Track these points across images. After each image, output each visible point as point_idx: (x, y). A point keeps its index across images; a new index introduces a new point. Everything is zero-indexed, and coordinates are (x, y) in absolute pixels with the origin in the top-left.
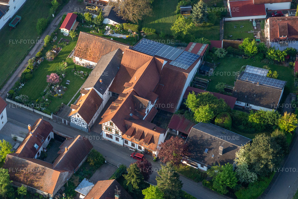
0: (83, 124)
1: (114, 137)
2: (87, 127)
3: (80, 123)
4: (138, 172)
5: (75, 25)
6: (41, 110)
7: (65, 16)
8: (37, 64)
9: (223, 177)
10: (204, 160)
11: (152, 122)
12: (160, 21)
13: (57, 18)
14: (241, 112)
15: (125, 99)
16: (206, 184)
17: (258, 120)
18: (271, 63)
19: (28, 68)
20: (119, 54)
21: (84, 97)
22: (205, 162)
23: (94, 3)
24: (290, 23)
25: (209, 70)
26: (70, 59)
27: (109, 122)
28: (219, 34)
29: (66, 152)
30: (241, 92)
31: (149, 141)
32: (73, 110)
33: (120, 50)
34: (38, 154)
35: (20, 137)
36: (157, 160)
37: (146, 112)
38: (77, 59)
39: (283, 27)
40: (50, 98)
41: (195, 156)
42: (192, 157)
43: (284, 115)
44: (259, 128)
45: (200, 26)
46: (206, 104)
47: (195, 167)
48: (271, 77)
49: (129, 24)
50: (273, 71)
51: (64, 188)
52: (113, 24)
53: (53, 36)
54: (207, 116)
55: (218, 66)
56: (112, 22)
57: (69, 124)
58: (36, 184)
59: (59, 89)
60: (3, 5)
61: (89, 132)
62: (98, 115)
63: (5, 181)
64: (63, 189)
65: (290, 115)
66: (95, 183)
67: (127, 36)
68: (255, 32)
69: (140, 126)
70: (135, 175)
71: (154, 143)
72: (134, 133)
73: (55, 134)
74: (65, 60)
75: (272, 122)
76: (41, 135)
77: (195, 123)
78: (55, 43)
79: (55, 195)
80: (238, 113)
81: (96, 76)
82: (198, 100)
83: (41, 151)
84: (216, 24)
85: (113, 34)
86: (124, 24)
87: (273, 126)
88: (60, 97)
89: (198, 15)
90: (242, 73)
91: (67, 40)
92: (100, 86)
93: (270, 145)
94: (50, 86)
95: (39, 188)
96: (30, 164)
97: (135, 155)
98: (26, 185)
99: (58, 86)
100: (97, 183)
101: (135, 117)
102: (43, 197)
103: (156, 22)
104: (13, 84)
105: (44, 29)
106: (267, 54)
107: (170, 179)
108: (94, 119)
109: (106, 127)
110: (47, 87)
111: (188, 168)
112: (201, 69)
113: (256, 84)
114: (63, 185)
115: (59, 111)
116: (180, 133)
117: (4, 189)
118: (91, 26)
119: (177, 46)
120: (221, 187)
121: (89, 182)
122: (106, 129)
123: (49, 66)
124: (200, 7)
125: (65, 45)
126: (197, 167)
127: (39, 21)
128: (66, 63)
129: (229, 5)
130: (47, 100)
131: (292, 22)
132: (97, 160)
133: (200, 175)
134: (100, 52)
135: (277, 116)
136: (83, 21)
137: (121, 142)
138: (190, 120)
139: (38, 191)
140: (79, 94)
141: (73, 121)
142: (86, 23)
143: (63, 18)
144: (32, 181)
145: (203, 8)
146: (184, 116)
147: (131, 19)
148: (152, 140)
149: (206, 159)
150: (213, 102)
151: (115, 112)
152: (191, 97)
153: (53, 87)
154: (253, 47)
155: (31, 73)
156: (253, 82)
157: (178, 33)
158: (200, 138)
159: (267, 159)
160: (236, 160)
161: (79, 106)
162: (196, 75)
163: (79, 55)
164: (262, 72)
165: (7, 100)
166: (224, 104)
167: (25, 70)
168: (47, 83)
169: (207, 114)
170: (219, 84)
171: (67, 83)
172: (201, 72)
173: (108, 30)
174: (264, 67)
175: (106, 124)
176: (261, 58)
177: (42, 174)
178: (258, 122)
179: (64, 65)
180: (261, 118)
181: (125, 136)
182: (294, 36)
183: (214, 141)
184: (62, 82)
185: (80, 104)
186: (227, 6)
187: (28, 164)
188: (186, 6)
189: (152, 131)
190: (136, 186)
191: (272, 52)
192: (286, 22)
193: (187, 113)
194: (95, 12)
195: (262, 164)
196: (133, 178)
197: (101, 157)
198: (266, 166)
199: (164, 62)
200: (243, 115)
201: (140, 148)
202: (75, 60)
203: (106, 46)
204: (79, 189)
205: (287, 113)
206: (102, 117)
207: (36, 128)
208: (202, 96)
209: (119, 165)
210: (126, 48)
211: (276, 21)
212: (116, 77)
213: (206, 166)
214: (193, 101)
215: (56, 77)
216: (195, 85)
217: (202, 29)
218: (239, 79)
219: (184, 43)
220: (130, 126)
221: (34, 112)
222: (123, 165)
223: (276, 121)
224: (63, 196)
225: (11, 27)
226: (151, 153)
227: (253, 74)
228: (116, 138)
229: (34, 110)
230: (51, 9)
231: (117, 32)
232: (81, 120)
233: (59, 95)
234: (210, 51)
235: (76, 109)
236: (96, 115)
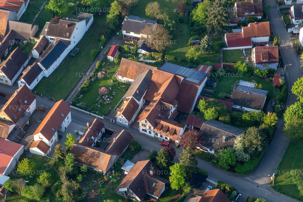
0: (126, 122)
1: (148, 131)
2: (129, 124)
3: (123, 122)
4: (166, 154)
5: (117, 53)
6: (95, 113)
7: (111, 48)
8: (91, 81)
9: (226, 157)
10: (212, 146)
11: (174, 120)
12: (178, 50)
13: (104, 49)
14: (237, 113)
15: (155, 104)
16: (214, 162)
17: (249, 118)
18: (257, 79)
19: (85, 84)
20: (150, 73)
21: (126, 104)
22: (213, 148)
23: (130, 39)
24: (269, 50)
25: (213, 84)
26: (115, 77)
27: (144, 120)
28: (220, 59)
29: (114, 141)
30: (237, 99)
31: (173, 133)
32: (118, 112)
33: (150, 70)
34: (94, 143)
35: (81, 131)
36: (179, 146)
37: (170, 113)
38: (120, 78)
39: (265, 53)
40: (101, 104)
41: (205, 143)
42: (204, 144)
43: (267, 114)
44: (250, 124)
45: (206, 54)
46: (213, 107)
47: (206, 151)
48: (258, 88)
49: (156, 53)
50: (258, 84)
51: (113, 166)
52: (144, 53)
53: (102, 62)
54: (213, 115)
55: (220, 81)
56: (143, 52)
57: (115, 122)
58: (93, 164)
59: (107, 98)
60: (66, 40)
61: (130, 128)
62: (136, 116)
63: (72, 162)
64: (113, 168)
65: (272, 114)
66: (135, 163)
67: (155, 61)
68: (245, 58)
69: (166, 123)
70: (164, 157)
71: (176, 134)
72: (162, 128)
73: (106, 130)
74: (111, 78)
75: (259, 119)
76: (96, 130)
77: (205, 120)
78: (104, 67)
79: (107, 172)
80: (235, 113)
81: (134, 89)
82: (207, 104)
83: (96, 141)
84: (217, 52)
85: (145, 60)
86: (152, 53)
87: (260, 121)
88: (108, 104)
89: (204, 46)
90: (237, 86)
91: (112, 64)
92: (137, 95)
93: (259, 134)
94: (101, 96)
95: (96, 167)
96: (89, 150)
97: (163, 143)
98: (87, 165)
99: (107, 96)
100: (137, 163)
101: (162, 117)
102: (99, 173)
103: (175, 51)
104: (75, 95)
105: (96, 57)
106: (254, 72)
107: (189, 159)
108: (133, 119)
109: (142, 124)
110: (99, 97)
111: (201, 152)
112: (208, 83)
113: (247, 93)
114: (112, 165)
115: (108, 113)
116: (194, 127)
117: (71, 168)
118: (129, 54)
119: (191, 67)
120: (225, 164)
121: (131, 162)
122: (142, 125)
123: (100, 83)
124: (206, 40)
125: (111, 67)
126: (207, 151)
127: (92, 51)
128: (112, 80)
129: (226, 39)
130: (99, 106)
131: (271, 50)
132: (136, 147)
133: (209, 157)
134: (137, 72)
135: (263, 114)
136: (123, 51)
137: (153, 135)
138: (201, 118)
139: (95, 169)
140: (123, 101)
141: (119, 120)
142: (126, 52)
143: (109, 49)
144: (91, 162)
145: (208, 41)
146: (197, 116)
147: (157, 49)
148: (175, 133)
149: (214, 145)
150: (217, 106)
151: (149, 113)
152: (202, 102)
153: (103, 97)
154: (244, 67)
155: (87, 87)
156: (245, 92)
157: (191, 58)
158: (209, 130)
159: (257, 144)
160: (235, 146)
161: (123, 109)
162: (204, 88)
163: (121, 75)
164: (251, 85)
165: (71, 106)
166: (225, 107)
167: (83, 85)
168: (99, 95)
169: (213, 114)
170: (221, 94)
171: (113, 94)
172: (207, 85)
173: (141, 57)
174: (252, 81)
175: (142, 122)
176: (250, 75)
177: (98, 157)
178: (249, 119)
179: (110, 82)
180: (251, 117)
181: (156, 130)
182: (272, 60)
183: (219, 133)
184: (110, 94)
185: (123, 108)
186: (225, 40)
187: (87, 150)
188: (196, 40)
189: (175, 126)
190: (164, 165)
191: (257, 71)
192: (267, 50)
193: (199, 113)
194: (131, 45)
195: (253, 148)
196: (163, 159)
197: (139, 145)
198: (257, 149)
199: (182, 78)
200: (238, 114)
201: (166, 138)
202: (118, 78)
203: (140, 68)
204: (124, 168)
205: (270, 113)
206: (139, 117)
207: (92, 125)
208: (210, 101)
209: (152, 150)
210: (155, 69)
211: (260, 49)
212: (148, 89)
213: (213, 150)
214: (203, 105)
215: (105, 89)
216: (204, 94)
217: (207, 56)
218: (235, 89)
219: (195, 66)
220: (159, 123)
221: (90, 114)
222: (154, 151)
223: (262, 118)
224: (113, 173)
225: (72, 56)
226: (174, 142)
227: (245, 86)
228: (149, 131)
229: (90, 113)
230: (100, 43)
231: (147, 59)
232: (124, 119)
233: (108, 102)
234: (214, 70)
235: (121, 111)
236: (135, 116)
